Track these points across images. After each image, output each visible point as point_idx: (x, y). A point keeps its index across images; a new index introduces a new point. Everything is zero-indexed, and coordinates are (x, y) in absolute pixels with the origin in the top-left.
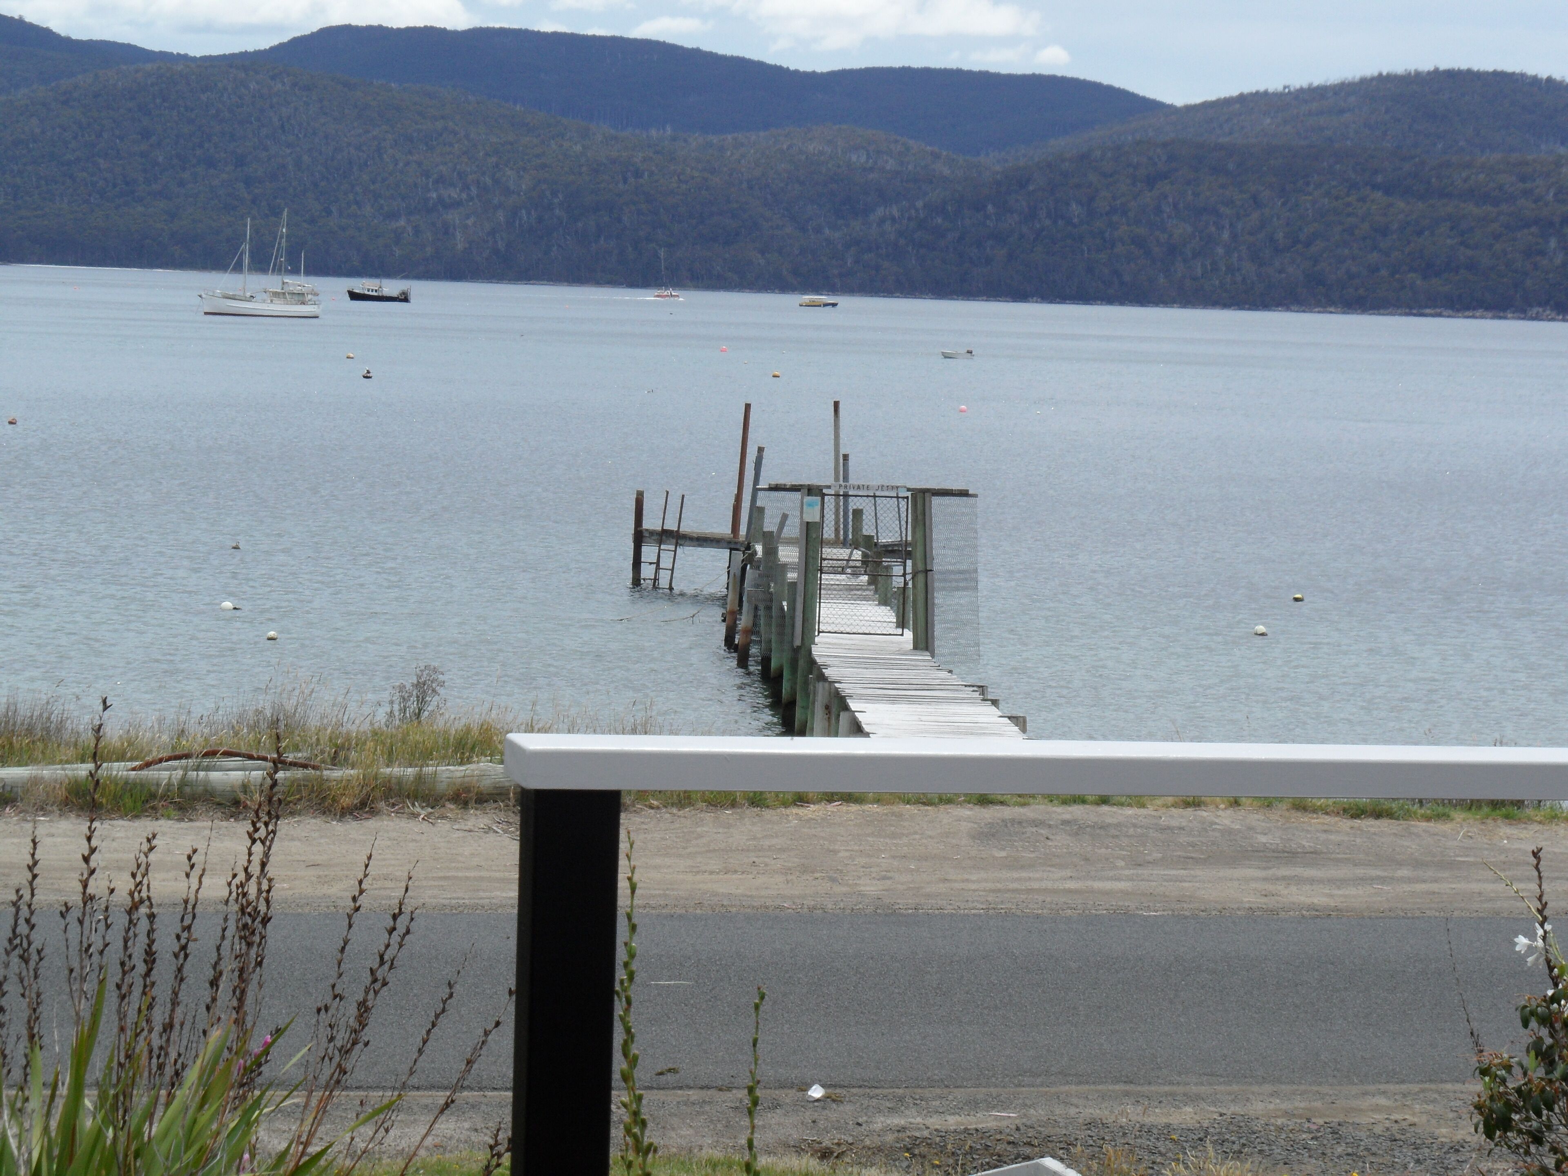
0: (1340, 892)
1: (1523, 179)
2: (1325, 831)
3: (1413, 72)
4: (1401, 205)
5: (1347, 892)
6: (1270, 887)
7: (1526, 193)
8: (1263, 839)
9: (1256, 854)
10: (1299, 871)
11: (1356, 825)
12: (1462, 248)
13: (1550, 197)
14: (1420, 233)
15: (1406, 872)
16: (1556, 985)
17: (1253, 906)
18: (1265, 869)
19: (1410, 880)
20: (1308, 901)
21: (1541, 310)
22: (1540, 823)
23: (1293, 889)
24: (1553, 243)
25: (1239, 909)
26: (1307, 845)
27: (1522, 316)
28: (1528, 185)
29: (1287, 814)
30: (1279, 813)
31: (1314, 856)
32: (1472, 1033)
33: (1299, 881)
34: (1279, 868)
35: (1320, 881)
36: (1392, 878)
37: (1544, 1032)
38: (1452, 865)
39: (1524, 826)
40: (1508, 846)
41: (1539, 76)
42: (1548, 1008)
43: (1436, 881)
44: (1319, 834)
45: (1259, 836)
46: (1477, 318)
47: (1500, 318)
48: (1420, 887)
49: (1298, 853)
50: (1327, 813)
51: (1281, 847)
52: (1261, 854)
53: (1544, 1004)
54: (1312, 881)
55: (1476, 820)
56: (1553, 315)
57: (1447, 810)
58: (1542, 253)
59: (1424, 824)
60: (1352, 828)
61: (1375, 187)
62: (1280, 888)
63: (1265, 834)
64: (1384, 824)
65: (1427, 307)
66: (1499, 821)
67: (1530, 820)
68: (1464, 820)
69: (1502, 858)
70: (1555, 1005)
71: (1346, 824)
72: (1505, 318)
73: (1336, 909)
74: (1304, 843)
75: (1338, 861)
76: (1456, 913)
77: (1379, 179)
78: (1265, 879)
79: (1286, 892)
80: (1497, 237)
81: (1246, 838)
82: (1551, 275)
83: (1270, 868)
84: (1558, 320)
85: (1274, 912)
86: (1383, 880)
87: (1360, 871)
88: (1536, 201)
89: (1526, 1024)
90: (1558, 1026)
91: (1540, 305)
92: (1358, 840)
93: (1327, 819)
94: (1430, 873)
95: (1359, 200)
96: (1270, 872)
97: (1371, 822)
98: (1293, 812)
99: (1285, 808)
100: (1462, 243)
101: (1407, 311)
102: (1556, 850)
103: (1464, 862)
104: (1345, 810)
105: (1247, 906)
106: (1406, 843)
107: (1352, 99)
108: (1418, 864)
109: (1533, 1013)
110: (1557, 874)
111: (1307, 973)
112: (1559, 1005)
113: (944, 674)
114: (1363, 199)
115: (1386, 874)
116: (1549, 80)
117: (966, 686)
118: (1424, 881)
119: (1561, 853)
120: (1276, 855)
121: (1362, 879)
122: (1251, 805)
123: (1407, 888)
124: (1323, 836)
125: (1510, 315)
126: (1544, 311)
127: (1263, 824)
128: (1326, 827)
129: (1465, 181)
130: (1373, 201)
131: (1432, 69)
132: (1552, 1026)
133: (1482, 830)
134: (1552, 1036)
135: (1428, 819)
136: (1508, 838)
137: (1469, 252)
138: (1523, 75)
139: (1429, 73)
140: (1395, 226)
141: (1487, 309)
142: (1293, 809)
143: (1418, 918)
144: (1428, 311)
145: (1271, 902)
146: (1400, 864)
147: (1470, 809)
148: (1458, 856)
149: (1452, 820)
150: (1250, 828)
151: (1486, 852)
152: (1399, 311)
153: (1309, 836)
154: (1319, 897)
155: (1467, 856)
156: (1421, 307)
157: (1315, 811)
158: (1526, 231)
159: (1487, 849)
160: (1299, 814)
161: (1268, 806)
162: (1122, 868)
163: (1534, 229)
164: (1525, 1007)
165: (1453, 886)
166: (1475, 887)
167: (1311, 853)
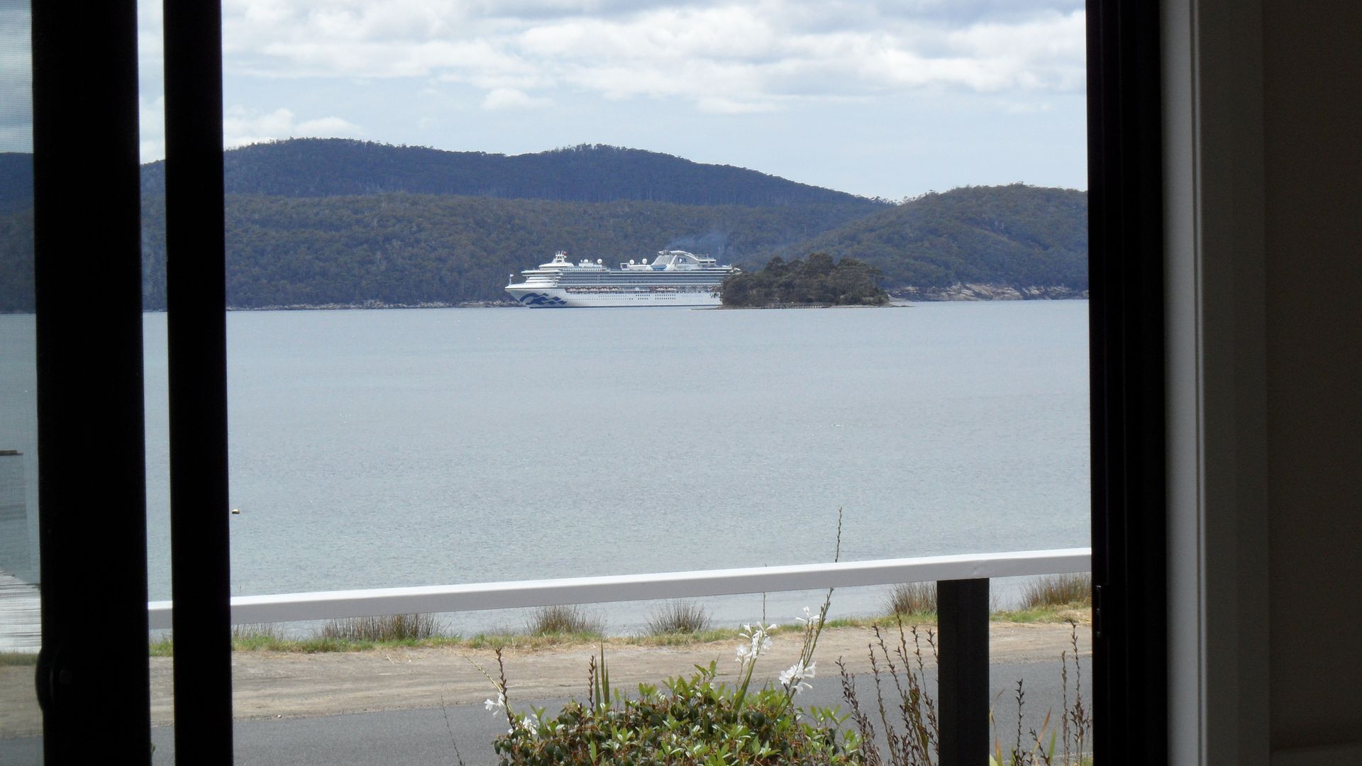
0: (307, 702)
1: (356, 212)
2: (293, 663)
3: (275, 142)
4: (273, 233)
5: (312, 701)
6: (262, 702)
7: (358, 222)
8: (252, 671)
9: (248, 681)
10: (279, 690)
11: (312, 657)
12: (317, 261)
13: (375, 223)
14: (286, 253)
15: (349, 685)
16: (514, 728)
17: (254, 715)
18: (256, 690)
19: (352, 691)
20: (288, 709)
21: (373, 301)
22: (431, 647)
23: (277, 702)
24: (379, 255)
25: (244, 718)
26: (282, 672)
27: (361, 306)
28: (360, 216)
29: (266, 653)
30: (261, 653)
31: (287, 679)
32: (461, 763)
33: (280, 696)
34: (265, 689)
35: (294, 696)
36: (340, 690)
37: (509, 756)
38: (378, 679)
39: (420, 650)
40: (413, 663)
41: (362, 141)
42: (511, 741)
43: (369, 690)
44: (288, 665)
45: (249, 669)
46: (329, 309)
47: (346, 308)
48: (359, 694)
49: (276, 678)
50: (292, 651)
51: (265, 675)
52: (253, 681)
53: (508, 739)
54: (288, 696)
55: (389, 648)
56: (382, 304)
57: (370, 643)
58: (372, 262)
59: (356, 653)
60: (310, 659)
61: (255, 222)
62: (268, 702)
63: (253, 668)
64: (329, 656)
65: (295, 303)
66: (405, 648)
67: (424, 646)
68: (382, 649)
69: (410, 671)
70: (515, 740)
71: (305, 657)
72: (349, 308)
73: (308, 712)
74: (280, 671)
75: (306, 681)
76: (386, 709)
77: (256, 216)
78: (258, 697)
79: (273, 704)
80: (339, 253)
81: (241, 671)
82: (378, 278)
83: (259, 690)
84: (386, 308)
85: (267, 717)
86: (334, 691)
87: (319, 687)
88: (365, 227)
89: (498, 751)
90: (516, 751)
91: (372, 298)
92: (315, 667)
93: (293, 655)
94: (365, 685)
95: (243, 231)
96: (260, 693)
97: (322, 654)
98: (270, 652)
99: (264, 650)
100: (317, 258)
101: (281, 306)
102: (444, 664)
103: (385, 676)
104: (304, 648)
105: (250, 715)
106: (345, 667)
107: (235, 162)
108: (356, 680)
109: (502, 745)
110: (446, 680)
111: (299, 753)
112: (517, 739)
113: (9, 578)
114: (246, 231)
115: (336, 687)
116: (370, 143)
117: (27, 585)
118: (362, 690)
119: (446, 666)
120: (262, 681)
121: (321, 692)
122: (242, 649)
123: (351, 695)
124: (291, 666)
125: (352, 306)
126: (375, 302)
127: (251, 661)
128: (292, 660)
129: (317, 214)
130: (253, 232)
131: (289, 139)
132: (513, 752)
133: (394, 654)
134: (513, 758)
135: (359, 650)
136: (411, 659)
137: (321, 264)
138: (351, 141)
139: (287, 142)
140: (269, 248)
141: (336, 302)
142: (269, 650)
143: (362, 714)
144: (295, 306)
145: (264, 711)
146: (344, 680)
147: (384, 641)
148: (380, 672)
149: (374, 649)
150: (243, 665)
151: (399, 669)
152: (276, 307)
153: (282, 667)
154: (294, 706)
155: (386, 672)
156: (290, 304)
157: (284, 650)
158: (360, 248)
159: (399, 667)
160: (274, 653)
161: (253, 649)
162: (162, 697)
163: (365, 246)
164: (497, 741)
165: (381, 692)
166: (395, 691)
167: (285, 677)
